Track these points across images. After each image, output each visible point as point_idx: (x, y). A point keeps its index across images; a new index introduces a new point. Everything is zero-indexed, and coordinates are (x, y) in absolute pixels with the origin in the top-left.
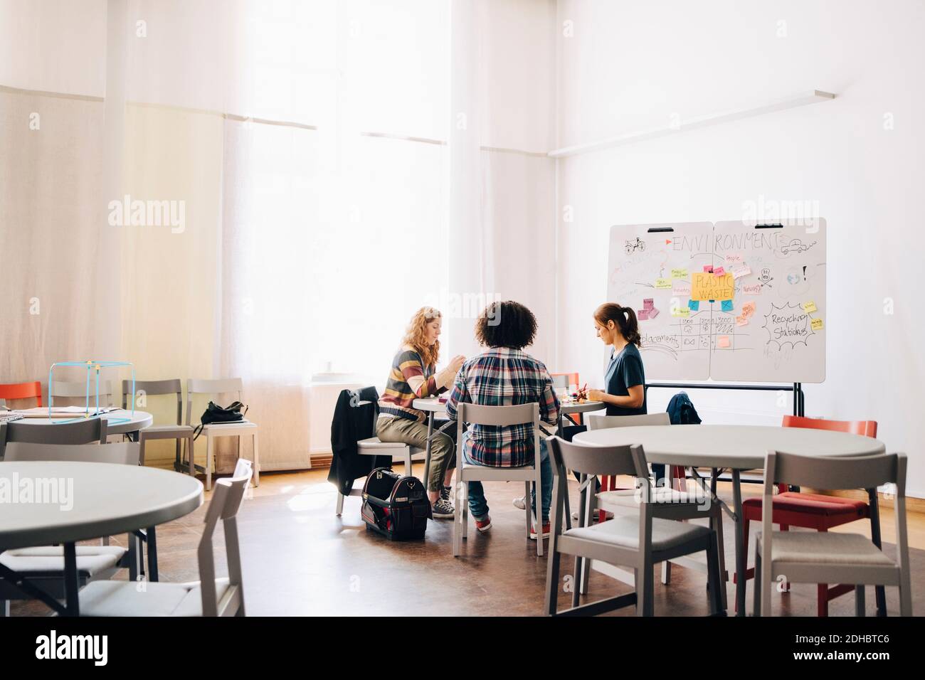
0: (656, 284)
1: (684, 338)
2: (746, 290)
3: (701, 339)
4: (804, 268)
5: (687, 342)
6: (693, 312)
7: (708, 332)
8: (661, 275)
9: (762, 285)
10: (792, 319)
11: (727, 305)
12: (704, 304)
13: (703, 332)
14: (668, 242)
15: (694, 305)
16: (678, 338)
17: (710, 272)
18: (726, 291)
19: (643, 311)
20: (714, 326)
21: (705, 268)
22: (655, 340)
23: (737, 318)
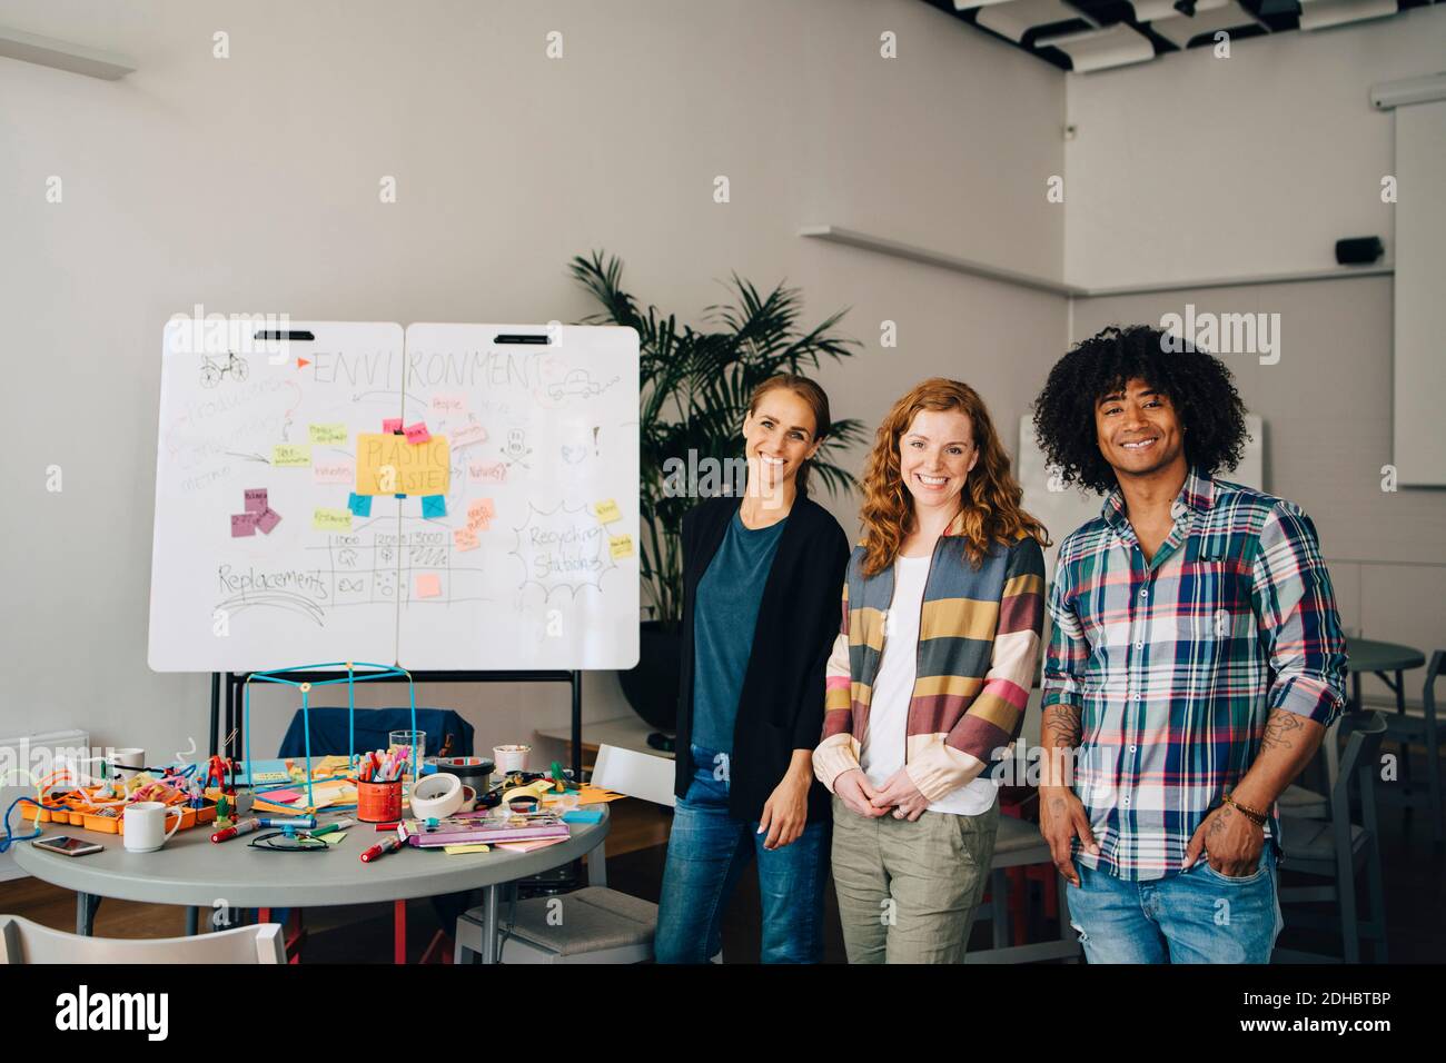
0: (272, 456)
1: (339, 577)
2: (475, 473)
3: (377, 580)
4: (596, 430)
5: (346, 586)
6: (361, 520)
7: (393, 563)
8: (286, 436)
9: (508, 465)
10: (570, 536)
11: (434, 507)
12: (382, 505)
13: (381, 563)
14: (302, 363)
15: (360, 504)
16: (325, 577)
17: (396, 433)
18: (433, 475)
19: (244, 516)
20: (405, 551)
21: (386, 426)
22: (271, 582)
23: (457, 533)
